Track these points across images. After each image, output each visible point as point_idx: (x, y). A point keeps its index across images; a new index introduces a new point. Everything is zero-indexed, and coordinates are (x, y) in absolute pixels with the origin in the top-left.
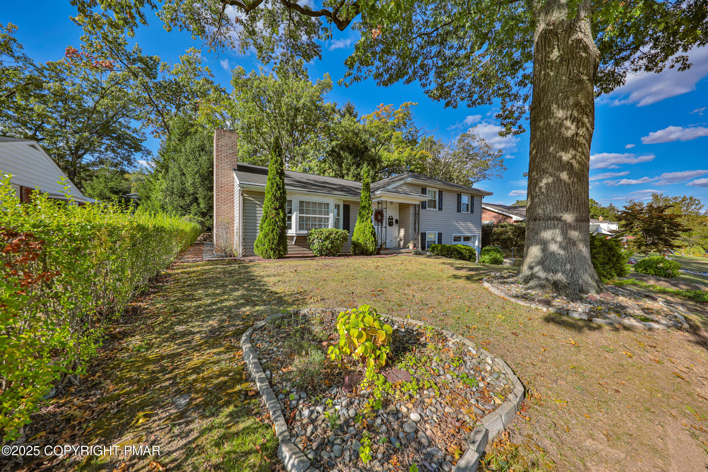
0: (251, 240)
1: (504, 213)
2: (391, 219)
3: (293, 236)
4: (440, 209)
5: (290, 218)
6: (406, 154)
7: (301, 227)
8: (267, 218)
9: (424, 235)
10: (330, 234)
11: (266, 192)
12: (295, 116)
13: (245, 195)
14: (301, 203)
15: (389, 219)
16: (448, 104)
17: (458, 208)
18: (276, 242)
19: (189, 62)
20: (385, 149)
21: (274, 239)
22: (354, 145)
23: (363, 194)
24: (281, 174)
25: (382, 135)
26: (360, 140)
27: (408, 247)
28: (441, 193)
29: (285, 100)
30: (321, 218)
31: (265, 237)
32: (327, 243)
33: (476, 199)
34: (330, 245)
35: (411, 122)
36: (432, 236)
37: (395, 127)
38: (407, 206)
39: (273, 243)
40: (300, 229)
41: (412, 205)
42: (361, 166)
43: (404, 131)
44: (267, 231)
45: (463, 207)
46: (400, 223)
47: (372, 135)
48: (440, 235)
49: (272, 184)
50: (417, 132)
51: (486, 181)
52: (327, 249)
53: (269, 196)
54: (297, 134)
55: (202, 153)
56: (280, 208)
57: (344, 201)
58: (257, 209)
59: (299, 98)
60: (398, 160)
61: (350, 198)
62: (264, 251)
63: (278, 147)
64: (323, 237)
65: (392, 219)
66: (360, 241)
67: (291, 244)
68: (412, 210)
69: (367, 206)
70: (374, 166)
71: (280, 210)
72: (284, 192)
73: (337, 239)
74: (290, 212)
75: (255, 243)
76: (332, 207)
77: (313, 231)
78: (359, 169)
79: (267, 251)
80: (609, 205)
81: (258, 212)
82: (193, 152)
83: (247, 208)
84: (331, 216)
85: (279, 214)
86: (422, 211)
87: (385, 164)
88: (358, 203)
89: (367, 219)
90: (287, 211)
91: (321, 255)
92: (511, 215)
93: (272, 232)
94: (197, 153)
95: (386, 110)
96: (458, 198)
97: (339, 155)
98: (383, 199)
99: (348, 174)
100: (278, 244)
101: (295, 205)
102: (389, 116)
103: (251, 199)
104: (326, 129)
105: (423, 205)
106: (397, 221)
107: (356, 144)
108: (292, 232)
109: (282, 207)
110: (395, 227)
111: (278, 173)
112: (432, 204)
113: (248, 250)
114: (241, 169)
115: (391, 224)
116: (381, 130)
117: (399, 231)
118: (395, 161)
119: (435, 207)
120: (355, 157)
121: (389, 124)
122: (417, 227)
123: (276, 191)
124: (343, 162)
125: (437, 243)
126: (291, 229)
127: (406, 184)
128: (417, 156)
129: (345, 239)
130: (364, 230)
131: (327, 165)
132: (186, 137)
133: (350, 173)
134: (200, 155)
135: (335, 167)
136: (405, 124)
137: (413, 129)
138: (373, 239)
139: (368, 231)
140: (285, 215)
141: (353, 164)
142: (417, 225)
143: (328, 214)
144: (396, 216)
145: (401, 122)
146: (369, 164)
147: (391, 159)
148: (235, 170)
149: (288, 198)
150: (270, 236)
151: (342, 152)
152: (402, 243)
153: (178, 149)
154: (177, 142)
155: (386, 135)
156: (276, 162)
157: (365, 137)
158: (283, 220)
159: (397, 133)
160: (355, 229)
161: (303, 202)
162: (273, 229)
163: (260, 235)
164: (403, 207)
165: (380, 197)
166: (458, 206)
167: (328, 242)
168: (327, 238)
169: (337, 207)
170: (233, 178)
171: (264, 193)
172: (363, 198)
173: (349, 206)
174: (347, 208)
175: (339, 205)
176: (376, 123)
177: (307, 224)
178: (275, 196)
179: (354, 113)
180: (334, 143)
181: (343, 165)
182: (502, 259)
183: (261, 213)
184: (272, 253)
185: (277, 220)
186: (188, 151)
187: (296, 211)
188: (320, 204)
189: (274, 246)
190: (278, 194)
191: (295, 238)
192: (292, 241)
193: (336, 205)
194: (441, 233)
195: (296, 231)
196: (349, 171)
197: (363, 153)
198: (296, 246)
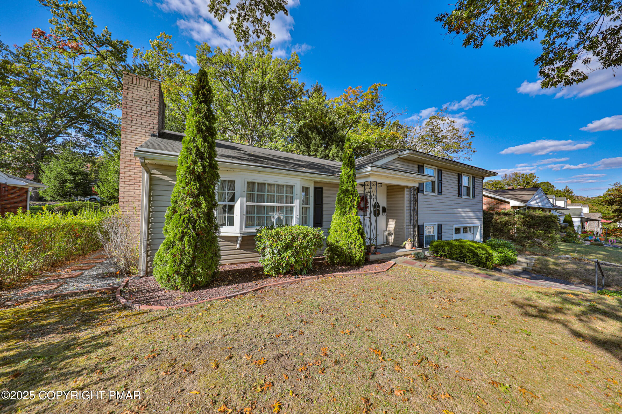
1: (498, 197)
2: (377, 207)
3: (236, 237)
4: (440, 193)
5: (231, 209)
6: (375, 136)
7: (249, 222)
8: (175, 212)
9: (421, 229)
10: (295, 239)
11: (179, 165)
13: (153, 171)
14: (251, 184)
15: (375, 206)
18: (187, 259)
19: (159, 46)
20: (353, 132)
22: (323, 126)
23: (343, 172)
25: (350, 117)
26: (329, 119)
30: (282, 207)
32: (287, 255)
33: (477, 181)
34: (293, 258)
35: (379, 104)
36: (430, 229)
37: (364, 109)
38: (401, 188)
39: (181, 262)
40: (247, 226)
41: (407, 187)
42: (329, 147)
43: (372, 113)
45: (464, 191)
46: (388, 212)
47: (340, 116)
48: (440, 227)
49: (188, 151)
50: (385, 114)
52: (287, 264)
53: (182, 172)
57: (315, 182)
61: (323, 178)
64: (280, 245)
65: (379, 206)
66: (341, 244)
68: (406, 194)
69: (351, 189)
73: (306, 247)
74: (233, 199)
76: (298, 190)
78: (327, 151)
80: (565, 188)
83: (158, 193)
84: (297, 204)
86: (419, 196)
88: (336, 186)
89: (351, 209)
91: (278, 273)
92: (507, 200)
93: (181, 239)
95: (354, 92)
96: (458, 178)
97: (307, 136)
98: (372, 179)
99: (316, 155)
102: (357, 98)
103: (165, 178)
105: (421, 187)
106: (385, 210)
107: (325, 124)
108: (234, 230)
109: (205, 191)
110: (382, 218)
112: (432, 187)
115: (376, 213)
116: (349, 112)
117: (387, 222)
118: (364, 142)
119: (434, 191)
120: (323, 138)
121: (358, 106)
122: (413, 218)
123: (195, 163)
124: (311, 143)
125: (436, 238)
126: (232, 225)
127: (399, 159)
128: (387, 138)
130: (347, 226)
131: (294, 146)
133: (319, 154)
135: (303, 148)
136: (373, 106)
137: (381, 112)
138: (362, 241)
139: (353, 229)
141: (321, 145)
143: (292, 202)
144: (383, 202)
145: (370, 103)
147: (360, 141)
148: (154, 136)
149: (223, 176)
151: (310, 133)
152: (391, 239)
155: (355, 117)
157: (334, 117)
159: (365, 115)
160: (333, 225)
161: (254, 183)
164: (393, 190)
165: (369, 176)
166: (459, 189)
167: (289, 252)
168: (287, 247)
169: (305, 190)
172: (345, 177)
173: (322, 188)
174: (319, 192)
175: (307, 188)
176: (344, 105)
177: (259, 218)
178: (192, 172)
179: (323, 94)
180: (301, 123)
181: (311, 146)
182: (515, 257)
184: (179, 280)
187: (242, 196)
188: (280, 186)
189: (182, 267)
190: (199, 168)
191: (240, 240)
192: (237, 241)
193: (303, 187)
194: (441, 225)
195: (241, 229)
196: (317, 152)
197: (332, 133)
198: (242, 251)
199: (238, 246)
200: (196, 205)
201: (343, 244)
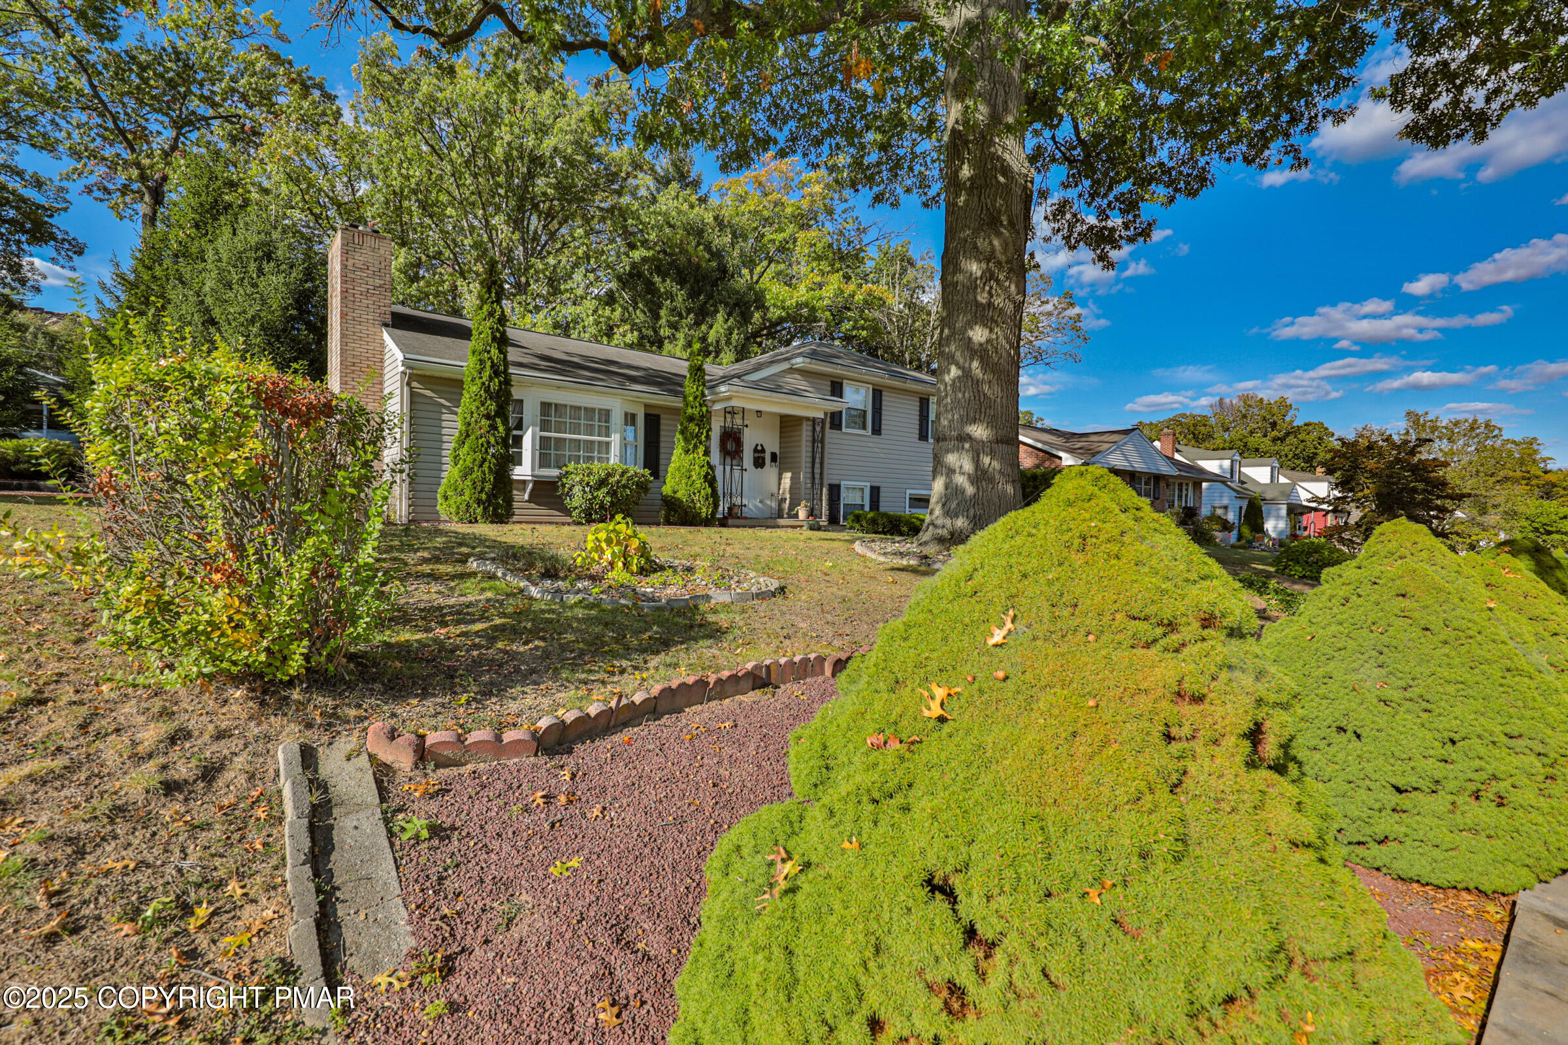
0: (426, 487)
1: (1046, 448)
2: (759, 452)
3: (524, 482)
4: (877, 431)
5: (518, 441)
6: (828, 292)
7: (543, 460)
8: (468, 436)
9: (835, 490)
10: (609, 475)
11: (467, 380)
12: (530, 176)
13: (414, 384)
14: (546, 407)
15: (756, 450)
16: (878, 199)
17: (921, 430)
18: (488, 487)
20: (779, 273)
21: (484, 481)
22: (691, 262)
23: (690, 388)
24: (502, 341)
25: (769, 234)
26: (707, 249)
27: (796, 516)
28: (877, 395)
29: (504, 134)
30: (592, 442)
31: (465, 476)
32: (601, 494)
34: (608, 499)
35: (845, 206)
36: (854, 495)
37: (803, 217)
38: (797, 421)
39: (482, 490)
40: (541, 466)
41: (808, 419)
42: (709, 319)
44: (469, 463)
45: (934, 429)
46: (781, 460)
47: (740, 236)
48: (875, 491)
49: (482, 362)
50: (862, 231)
51: (1040, 367)
52: (602, 506)
53: (475, 389)
54: (534, 222)
55: (267, 267)
56: (497, 414)
57: (646, 406)
58: (444, 417)
59: (542, 130)
60: (806, 305)
61: (659, 398)
62: (463, 507)
63: (494, 283)
64: (593, 480)
65: (763, 451)
66: (679, 495)
67: (522, 497)
68: (805, 432)
69: (697, 417)
70: (746, 318)
71: (498, 420)
72: (507, 382)
73: (625, 487)
74: (519, 426)
75: (441, 490)
76: (617, 418)
77: (571, 467)
78: (704, 327)
79: (468, 506)
81: (444, 424)
82: (239, 259)
83: (419, 414)
84: (616, 439)
85: (496, 428)
86: (830, 434)
87: (775, 313)
88: (675, 411)
89: (696, 446)
90: (512, 423)
91: (589, 520)
92: (1061, 454)
93: (481, 466)
94: (253, 266)
96: (921, 407)
97: (650, 287)
98: (735, 403)
99: (672, 339)
100: (492, 496)
101: (531, 412)
102: (788, 188)
103: (428, 393)
104: (618, 214)
105: (835, 420)
106: (774, 457)
107: (696, 259)
108: (523, 471)
109: (501, 413)
110: (770, 471)
111: (494, 339)
112: (859, 420)
113: (419, 509)
114: (400, 322)
115: (759, 463)
116: (767, 221)
117: (780, 479)
118: (799, 306)
119: (864, 427)
120: (693, 295)
121: (789, 209)
122: (817, 471)
123: (491, 379)
124: (661, 306)
125: (867, 508)
126: (520, 464)
127: (792, 370)
128: (858, 298)
129: (643, 487)
130: (690, 471)
131: (618, 313)
132: (215, 219)
133: (680, 335)
134: (260, 271)
135: (640, 317)
136: (830, 212)
137: (851, 225)
138: (709, 490)
139: (697, 474)
140: (508, 430)
141: (689, 311)
142: (817, 465)
143: (608, 435)
144: (772, 445)
145: (820, 205)
146: (730, 314)
147: (788, 303)
148: (386, 325)
149: (516, 393)
150: (477, 474)
151: (657, 279)
152: (785, 505)
153: (194, 250)
154: (192, 232)
155: (781, 236)
156: (491, 314)
157: (721, 240)
158: (504, 442)
160: (671, 469)
161: (550, 404)
162: (484, 460)
163: (450, 472)
164: (788, 424)
165: (729, 398)
166: (921, 425)
167: (605, 490)
168: (602, 483)
169: (631, 418)
170: (383, 344)
171: (461, 382)
172: (689, 399)
173: (658, 417)
174: (653, 422)
175: (633, 416)
176: (754, 203)
177: (557, 455)
178: (487, 390)
179: (693, 175)
180: (637, 255)
181: (663, 312)
183: (452, 426)
184: (479, 510)
185: (492, 440)
186: (225, 257)
187: (534, 425)
188: (590, 411)
189: (484, 496)
190: (495, 385)
191: (530, 485)
192: (524, 490)
193: (626, 414)
194: (878, 488)
195: (533, 469)
196: (677, 329)
197: (715, 284)
198: (532, 505)
199: (526, 497)
200: (494, 427)
201: (681, 495)
